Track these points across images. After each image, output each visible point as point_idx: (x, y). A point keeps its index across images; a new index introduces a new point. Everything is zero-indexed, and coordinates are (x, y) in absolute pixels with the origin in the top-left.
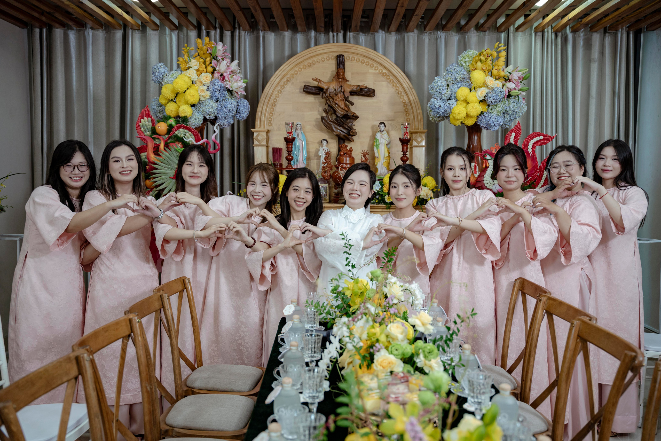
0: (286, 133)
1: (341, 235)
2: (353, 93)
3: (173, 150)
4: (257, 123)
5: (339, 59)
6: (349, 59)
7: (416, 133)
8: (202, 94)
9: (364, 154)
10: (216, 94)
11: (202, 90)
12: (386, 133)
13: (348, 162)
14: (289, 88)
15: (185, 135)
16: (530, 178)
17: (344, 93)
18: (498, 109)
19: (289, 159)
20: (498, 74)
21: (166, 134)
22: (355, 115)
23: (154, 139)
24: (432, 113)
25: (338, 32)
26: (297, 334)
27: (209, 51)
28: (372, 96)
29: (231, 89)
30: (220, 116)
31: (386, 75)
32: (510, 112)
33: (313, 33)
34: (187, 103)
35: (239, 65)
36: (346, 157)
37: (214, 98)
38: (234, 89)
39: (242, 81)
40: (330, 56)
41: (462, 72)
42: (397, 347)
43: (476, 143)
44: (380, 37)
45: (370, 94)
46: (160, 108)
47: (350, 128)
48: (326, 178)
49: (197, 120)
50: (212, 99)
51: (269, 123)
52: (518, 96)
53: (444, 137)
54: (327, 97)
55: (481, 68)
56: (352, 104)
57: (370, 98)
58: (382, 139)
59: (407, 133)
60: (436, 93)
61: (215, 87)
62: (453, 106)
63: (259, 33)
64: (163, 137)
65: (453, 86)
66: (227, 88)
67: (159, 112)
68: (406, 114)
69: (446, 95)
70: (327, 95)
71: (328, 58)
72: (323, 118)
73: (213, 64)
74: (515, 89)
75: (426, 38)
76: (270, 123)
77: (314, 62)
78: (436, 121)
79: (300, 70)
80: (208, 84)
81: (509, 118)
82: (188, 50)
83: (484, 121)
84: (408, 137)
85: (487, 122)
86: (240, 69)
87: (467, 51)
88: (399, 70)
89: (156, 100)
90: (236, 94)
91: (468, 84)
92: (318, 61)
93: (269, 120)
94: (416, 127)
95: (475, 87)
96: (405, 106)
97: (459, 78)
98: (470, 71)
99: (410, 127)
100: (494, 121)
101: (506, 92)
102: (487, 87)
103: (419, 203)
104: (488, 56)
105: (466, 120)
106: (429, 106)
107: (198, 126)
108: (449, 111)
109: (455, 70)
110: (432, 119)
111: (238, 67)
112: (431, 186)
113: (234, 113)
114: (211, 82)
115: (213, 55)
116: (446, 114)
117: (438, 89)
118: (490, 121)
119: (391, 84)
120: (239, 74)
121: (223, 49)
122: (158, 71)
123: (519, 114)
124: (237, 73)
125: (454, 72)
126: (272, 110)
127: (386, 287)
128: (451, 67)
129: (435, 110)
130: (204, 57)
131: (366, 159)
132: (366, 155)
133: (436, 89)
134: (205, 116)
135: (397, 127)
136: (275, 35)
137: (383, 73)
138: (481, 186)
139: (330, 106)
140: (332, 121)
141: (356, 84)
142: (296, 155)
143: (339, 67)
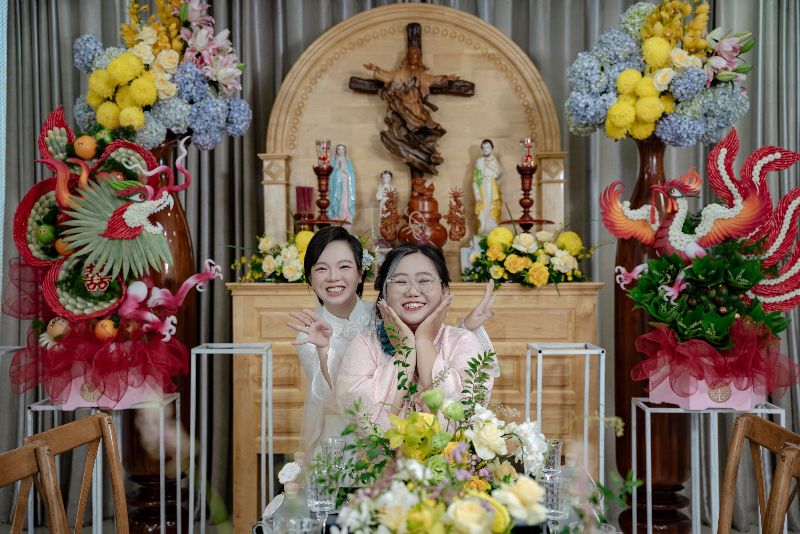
0: (317, 159)
2: (435, 90)
3: (103, 184)
4: (270, 144)
5: (410, 30)
6: (429, 32)
7: (548, 158)
8: (161, 87)
9: (456, 196)
10: (189, 88)
11: (162, 80)
12: (495, 160)
14: (324, 82)
15: (129, 159)
16: (757, 230)
17: (419, 89)
18: (694, 107)
19: (323, 207)
20: (694, 45)
21: (94, 157)
22: (439, 128)
23: (71, 165)
24: (573, 118)
27: (176, 12)
28: (469, 96)
29: (215, 80)
30: (196, 128)
31: (494, 58)
32: (718, 113)
34: (134, 103)
35: (230, 38)
36: (423, 200)
37: (185, 95)
38: (220, 79)
40: (396, 27)
41: (627, 43)
43: (654, 171)
45: (466, 91)
46: (89, 114)
48: (389, 237)
49: (155, 134)
50: (182, 98)
51: (290, 144)
52: (732, 82)
53: (601, 167)
54: (390, 96)
55: (661, 34)
56: (435, 109)
57: (467, 99)
58: (487, 170)
59: (530, 156)
60: (579, 82)
61: (187, 76)
62: (611, 104)
64: (86, 162)
65: (610, 69)
66: (208, 78)
67: (89, 122)
68: (531, 125)
69: (599, 85)
70: (389, 93)
71: (392, 31)
72: (383, 134)
73: (182, 36)
74: (726, 69)
76: (292, 145)
77: (367, 38)
78: (581, 133)
79: (343, 51)
80: (173, 69)
81: (715, 124)
82: (138, 9)
83: (669, 129)
84: (532, 164)
85: (674, 132)
86: (232, 46)
87: (637, 4)
88: (517, 48)
89: (83, 101)
90: (224, 89)
91: (638, 64)
92: (375, 35)
93: (291, 140)
94: (548, 149)
95: (651, 69)
96: (529, 111)
97: (621, 54)
98: (641, 41)
99: (536, 146)
100: (687, 128)
101: (708, 75)
102: (674, 68)
103: (553, 280)
104: (675, 13)
105: (635, 128)
106: (568, 107)
107: (157, 145)
108: (604, 113)
109: (614, 39)
110: (575, 131)
111: (228, 41)
112: (573, 249)
113: (222, 122)
114: (179, 68)
115: (181, 18)
116: (598, 120)
117: (583, 74)
118: (679, 128)
119: (504, 74)
120: (229, 53)
121: (200, 8)
122: (83, 47)
123: (735, 117)
124: (227, 52)
125: (613, 43)
126: (295, 121)
127: (472, 428)
128: (607, 35)
129: (579, 112)
130: (167, 22)
131: (459, 204)
132: (459, 198)
133: (580, 73)
134: (170, 127)
135: (513, 148)
137: (490, 55)
138: (664, 247)
139: (396, 114)
140: (400, 138)
141: (440, 74)
142: (337, 199)
143: (412, 45)
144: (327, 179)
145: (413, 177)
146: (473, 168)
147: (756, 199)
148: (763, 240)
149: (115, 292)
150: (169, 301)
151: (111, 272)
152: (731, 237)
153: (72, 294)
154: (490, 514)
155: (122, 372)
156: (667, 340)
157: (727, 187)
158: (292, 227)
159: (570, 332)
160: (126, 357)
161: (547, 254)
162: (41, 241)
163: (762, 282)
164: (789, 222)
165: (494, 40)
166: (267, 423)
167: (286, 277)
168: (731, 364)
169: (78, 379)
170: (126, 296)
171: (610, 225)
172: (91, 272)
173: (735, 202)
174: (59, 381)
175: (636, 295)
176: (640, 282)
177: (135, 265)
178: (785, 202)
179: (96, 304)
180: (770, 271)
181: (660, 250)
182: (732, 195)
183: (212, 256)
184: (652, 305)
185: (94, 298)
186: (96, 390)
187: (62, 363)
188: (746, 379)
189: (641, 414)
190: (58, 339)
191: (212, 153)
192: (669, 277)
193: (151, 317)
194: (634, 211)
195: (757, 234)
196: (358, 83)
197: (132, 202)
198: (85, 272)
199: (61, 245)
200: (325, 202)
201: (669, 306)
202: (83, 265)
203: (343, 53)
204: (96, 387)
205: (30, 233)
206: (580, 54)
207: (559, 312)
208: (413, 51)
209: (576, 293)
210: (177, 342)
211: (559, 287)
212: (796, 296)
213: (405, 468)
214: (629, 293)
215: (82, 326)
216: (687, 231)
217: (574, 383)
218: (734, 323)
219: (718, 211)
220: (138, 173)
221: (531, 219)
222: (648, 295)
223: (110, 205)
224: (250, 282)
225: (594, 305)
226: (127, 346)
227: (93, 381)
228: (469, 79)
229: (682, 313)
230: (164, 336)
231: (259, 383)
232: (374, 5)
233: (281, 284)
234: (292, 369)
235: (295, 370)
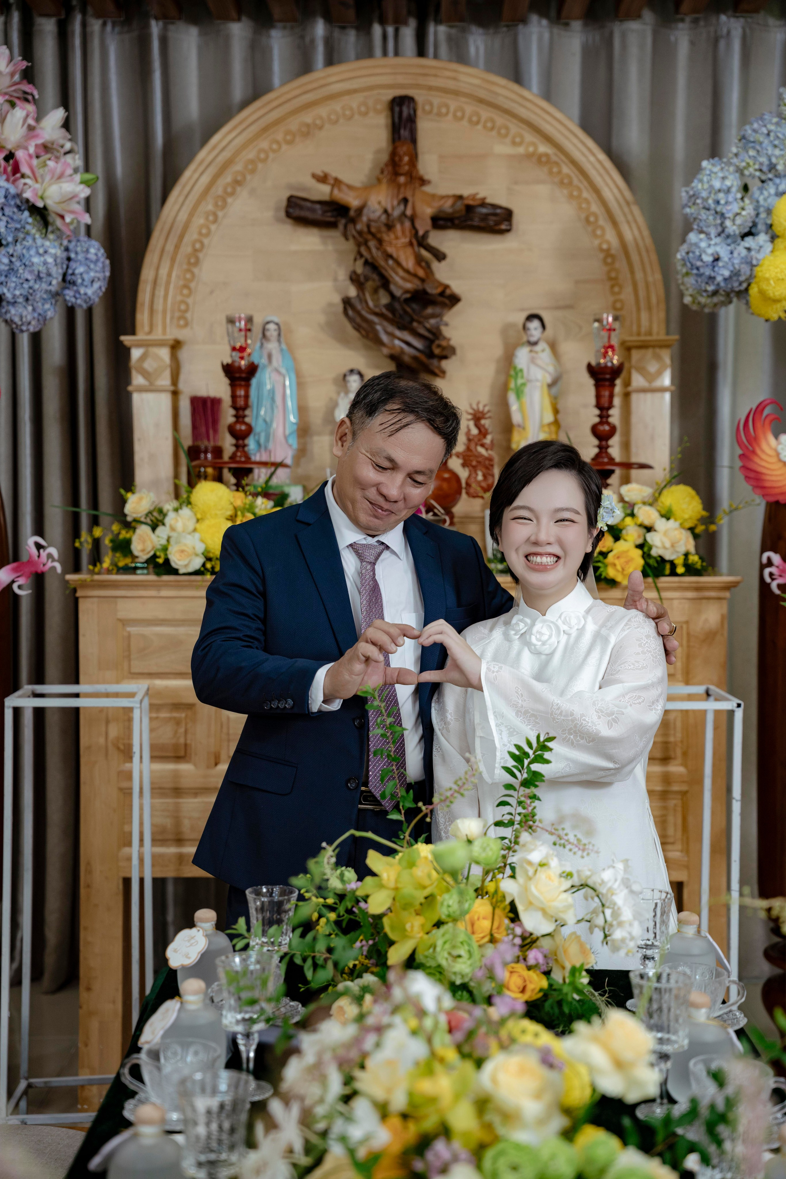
0: (228, 349)
4: (142, 317)
5: (397, 109)
6: (430, 112)
7: (643, 346)
9: (477, 417)
12: (548, 350)
14: (240, 205)
17: (412, 219)
19: (240, 436)
22: (448, 292)
24: (691, 281)
25: (399, 22)
26: (192, 1050)
28: (502, 232)
29: (40, 204)
30: (7, 294)
31: (548, 162)
33: (320, 28)
35: (66, 125)
38: (51, 203)
40: (370, 102)
42: (514, 1157)
44: (535, 38)
45: (498, 223)
47: (434, 334)
51: (179, 318)
53: (736, 360)
54: (360, 233)
56: (440, 256)
57: (497, 238)
58: (533, 368)
59: (611, 347)
60: (703, 215)
62: (760, 256)
63: (146, 27)
65: (761, 189)
66: (27, 201)
68: (612, 287)
69: (739, 221)
70: (359, 227)
72: (347, 302)
75: (682, 37)
76: (183, 319)
77: (318, 122)
78: (705, 306)
79: (275, 146)
84: (615, 362)
86: (70, 140)
88: (589, 142)
90: (59, 222)
92: (333, 117)
93: (180, 310)
94: (643, 330)
96: (609, 260)
97: (782, 162)
99: (622, 327)
103: (649, 571)
106: (683, 259)
108: (748, 273)
109: (768, 135)
110: (694, 302)
111: (63, 130)
112: (686, 516)
113: (54, 282)
116: (736, 284)
117: (710, 201)
119: (565, 192)
120: (66, 153)
121: (10, 69)
124: (62, 151)
125: (766, 142)
126: (188, 276)
127: (513, 876)
128: (755, 126)
129: (702, 270)
131: (483, 433)
132: (483, 422)
133: (705, 200)
135: (581, 328)
136: (201, 34)
137: (540, 156)
139: (371, 265)
140: (377, 310)
141: (451, 192)
142: (265, 421)
143: (399, 138)
144: (248, 386)
146: (508, 366)
154: (555, 1075)
158: (184, 470)
159: (679, 664)
161: (640, 526)
165: (548, 128)
166: (141, 824)
167: (173, 565)
171: (754, 477)
183: (39, 530)
191: (36, 339)
196: (301, 208)
200: (243, 427)
203: (274, 151)
206: (705, 164)
208: (403, 149)
209: (690, 594)
211: (660, 585)
217: (685, 754)
221: (611, 460)
224: (109, 572)
225: (723, 617)
228: (502, 202)
231: (127, 753)
232: (330, 61)
233: (166, 578)
234: (182, 730)
235: (186, 731)
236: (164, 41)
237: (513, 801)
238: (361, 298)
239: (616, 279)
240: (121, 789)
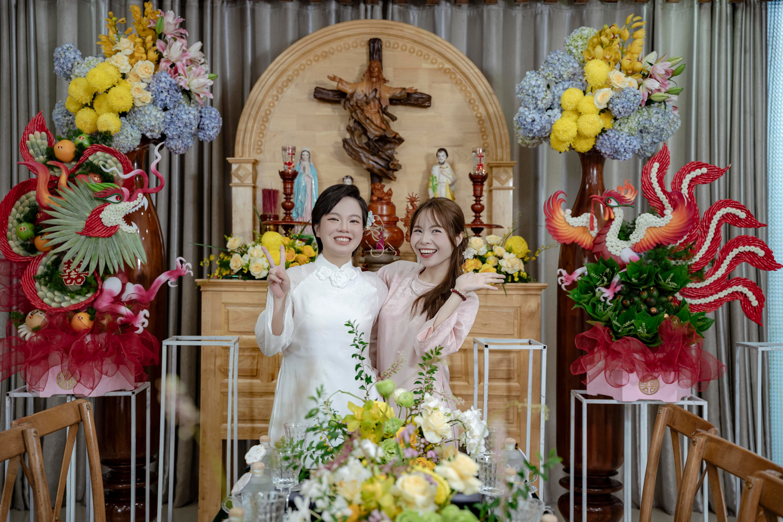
0: (283, 164)
1: (347, 325)
2: (394, 101)
3: (81, 186)
4: (238, 148)
5: (372, 45)
6: (389, 47)
7: (498, 166)
8: (137, 95)
9: (412, 201)
10: (163, 96)
11: (138, 89)
12: (449, 167)
13: (385, 212)
14: (290, 92)
15: (106, 162)
16: (685, 237)
17: (379, 100)
18: (630, 124)
19: (288, 208)
20: (631, 67)
21: (73, 160)
22: (397, 136)
23: (51, 167)
24: (521, 131)
25: (374, 3)
27: (152, 25)
28: (426, 107)
29: (188, 89)
30: (169, 134)
31: (450, 72)
32: (652, 129)
33: (333, 6)
34: (111, 110)
35: (202, 50)
36: (382, 204)
37: (160, 103)
38: (193, 89)
39: (207, 76)
40: (358, 42)
41: (571, 64)
42: (410, 517)
43: (595, 181)
44: (443, 12)
45: (425, 102)
46: (67, 118)
47: (390, 158)
49: (130, 138)
50: (156, 105)
51: (258, 149)
52: (664, 102)
53: (547, 175)
54: (352, 106)
55: (602, 56)
56: (394, 119)
57: (424, 110)
58: (442, 176)
59: (481, 165)
60: (527, 98)
61: (161, 85)
62: (555, 120)
63: (244, 4)
64: (65, 164)
65: (556, 87)
66: (181, 87)
67: (67, 126)
68: (483, 136)
69: (544, 101)
70: (352, 103)
72: (345, 141)
73: (157, 47)
74: (659, 90)
75: (518, 13)
77: (331, 51)
78: (528, 145)
79: (309, 63)
80: (148, 79)
81: (649, 140)
82: (115, 22)
83: (608, 143)
84: (484, 173)
85: (613, 146)
86: (204, 57)
87: (580, 28)
88: (471, 64)
89: (62, 106)
90: (197, 98)
91: (580, 84)
92: (339, 48)
93: (258, 145)
94: (499, 158)
95: (592, 88)
96: (481, 122)
97: (565, 73)
98: (584, 62)
99: (487, 155)
100: (624, 143)
101: (643, 95)
102: (612, 88)
104: (614, 37)
105: (577, 141)
106: (517, 121)
107: (132, 149)
108: (549, 128)
109: (559, 60)
110: (523, 143)
111: (200, 52)
112: (520, 252)
113: (193, 128)
114: (154, 77)
115: (157, 31)
116: (543, 134)
117: (530, 91)
118: (617, 143)
119: (458, 88)
120: (202, 64)
121: (174, 22)
122: (63, 56)
123: (668, 133)
124: (200, 63)
125: (558, 63)
126: (263, 127)
127: (421, 415)
128: (552, 56)
129: (526, 126)
130: (143, 34)
132: (415, 203)
133: (527, 90)
134: (144, 132)
135: (466, 157)
136: (272, 8)
137: (445, 70)
138: (602, 252)
139: (358, 122)
140: (361, 145)
141: (399, 87)
142: (301, 202)
143: (373, 59)
144: (292, 183)
145: (373, 182)
146: (428, 175)
147: (684, 209)
148: (691, 247)
149: (91, 287)
150: (141, 296)
151: (87, 268)
152: (662, 244)
153: (50, 288)
154: (433, 487)
155: (97, 362)
156: (603, 337)
157: (659, 198)
158: (258, 227)
159: (516, 329)
160: (101, 348)
161: (496, 256)
162: (21, 238)
163: (689, 285)
164: (714, 231)
165: (449, 56)
166: (233, 411)
167: (252, 274)
168: (660, 360)
169: (54, 367)
170: (102, 291)
171: (553, 231)
172: (68, 267)
173: (665, 212)
174: (36, 370)
175: (576, 296)
176: (579, 284)
177: (111, 262)
178: (711, 213)
179: (73, 298)
180: (696, 275)
181: (598, 254)
182: (664, 206)
183: (181, 253)
184: (590, 304)
185: (71, 292)
186: (72, 378)
187: (40, 352)
188: (673, 373)
189: (579, 404)
190: (36, 330)
191: (182, 158)
192: (606, 280)
193: (124, 310)
194: (575, 218)
195: (685, 241)
196: (322, 93)
197: (109, 203)
198: (62, 267)
199: (40, 242)
201: (606, 306)
202: (61, 261)
203: (308, 65)
204: (72, 375)
205: (10, 231)
206: (528, 73)
207: (506, 310)
208: (375, 65)
209: (522, 292)
210: (149, 334)
212: (720, 298)
213: (360, 446)
214: (569, 294)
215: (59, 319)
216: (623, 238)
217: (519, 376)
218: (663, 323)
219: (651, 220)
220: (115, 175)
221: (482, 223)
222: (586, 296)
223: (88, 205)
224: (218, 278)
225: (538, 304)
226: (102, 338)
227: (69, 370)
228: (427, 92)
229: (617, 312)
230: (138, 329)
231: (225, 373)
232: (338, 21)
233: (248, 281)
234: (256, 362)
235: (257, 363)
236: (253, 11)
237: (423, 381)
238: (352, 139)
239: (485, 132)
240: (222, 393)
